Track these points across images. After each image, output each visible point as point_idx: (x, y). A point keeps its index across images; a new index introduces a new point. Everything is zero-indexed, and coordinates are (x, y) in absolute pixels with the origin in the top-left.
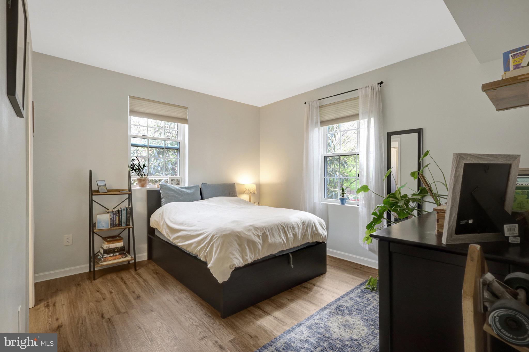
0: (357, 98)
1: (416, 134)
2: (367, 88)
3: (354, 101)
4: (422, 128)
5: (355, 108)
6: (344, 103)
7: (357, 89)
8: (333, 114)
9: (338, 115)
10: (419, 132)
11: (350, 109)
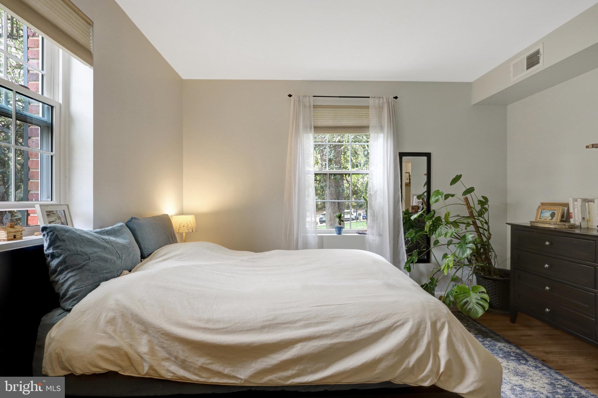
0: (367, 107)
1: (425, 158)
2: (381, 99)
3: (359, 110)
4: (431, 153)
5: (360, 119)
6: (347, 109)
7: (369, 97)
8: (331, 120)
9: (338, 123)
10: (428, 155)
11: (354, 119)
